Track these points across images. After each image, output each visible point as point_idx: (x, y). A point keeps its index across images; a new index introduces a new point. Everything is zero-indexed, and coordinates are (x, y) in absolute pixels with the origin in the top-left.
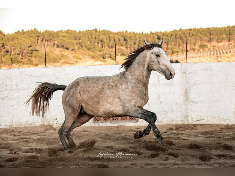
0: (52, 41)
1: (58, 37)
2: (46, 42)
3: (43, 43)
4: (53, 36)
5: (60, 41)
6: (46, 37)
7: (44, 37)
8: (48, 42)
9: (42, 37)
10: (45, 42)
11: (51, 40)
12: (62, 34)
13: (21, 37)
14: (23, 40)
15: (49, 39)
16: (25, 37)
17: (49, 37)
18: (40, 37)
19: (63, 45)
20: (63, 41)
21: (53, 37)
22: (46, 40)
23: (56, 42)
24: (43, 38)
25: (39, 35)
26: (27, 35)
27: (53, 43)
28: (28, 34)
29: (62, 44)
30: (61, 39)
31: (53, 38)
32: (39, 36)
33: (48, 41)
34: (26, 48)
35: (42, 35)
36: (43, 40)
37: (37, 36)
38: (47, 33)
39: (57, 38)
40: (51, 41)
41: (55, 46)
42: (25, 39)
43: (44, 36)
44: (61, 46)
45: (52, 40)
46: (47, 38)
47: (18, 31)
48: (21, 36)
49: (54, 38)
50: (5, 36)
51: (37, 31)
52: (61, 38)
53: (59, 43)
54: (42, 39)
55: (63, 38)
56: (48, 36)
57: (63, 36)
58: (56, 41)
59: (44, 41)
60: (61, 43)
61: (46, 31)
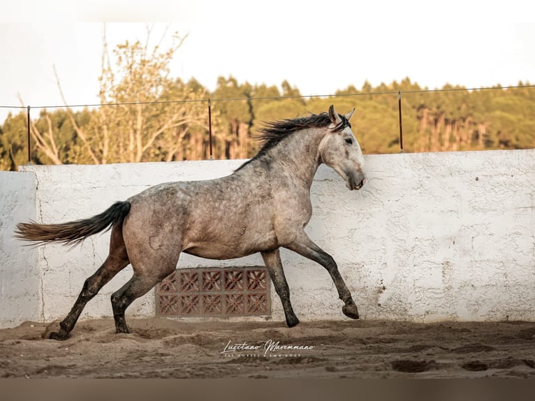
0: (470, 122)
1: (488, 109)
2: (449, 128)
3: (438, 131)
4: (474, 108)
5: (498, 125)
6: (449, 109)
7: (440, 110)
8: (453, 129)
9: (434, 110)
10: (446, 128)
11: (464, 120)
12: (501, 100)
13: (365, 107)
14: (371, 120)
15: (456, 116)
16: (375, 107)
17: (459, 109)
18: (426, 111)
19: (508, 138)
20: (506, 123)
21: (471, 111)
22: (447, 121)
23: (482, 130)
24: (436, 114)
25: (422, 102)
26: (381, 103)
27: (471, 132)
28: (384, 98)
29: (501, 137)
30: (501, 118)
31: (471, 115)
32: (422, 107)
33: (454, 122)
34: (380, 145)
35: (435, 101)
36: (436, 121)
37: (417, 106)
38: (451, 96)
39: (487, 114)
40: (466, 124)
41: (481, 141)
42: (378, 116)
43: (438, 107)
44: (501, 142)
45: (469, 119)
46: (452, 114)
47: (352, 89)
48: (363, 103)
49: (476, 114)
50: (304, 103)
51: (416, 87)
52: (498, 113)
53: (495, 132)
54: (432, 118)
55: (506, 115)
56: (456, 106)
57: (506, 108)
58: (482, 123)
59: (441, 123)
60: (499, 133)
61: (448, 89)
